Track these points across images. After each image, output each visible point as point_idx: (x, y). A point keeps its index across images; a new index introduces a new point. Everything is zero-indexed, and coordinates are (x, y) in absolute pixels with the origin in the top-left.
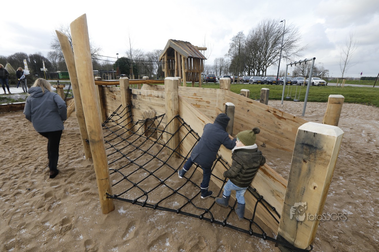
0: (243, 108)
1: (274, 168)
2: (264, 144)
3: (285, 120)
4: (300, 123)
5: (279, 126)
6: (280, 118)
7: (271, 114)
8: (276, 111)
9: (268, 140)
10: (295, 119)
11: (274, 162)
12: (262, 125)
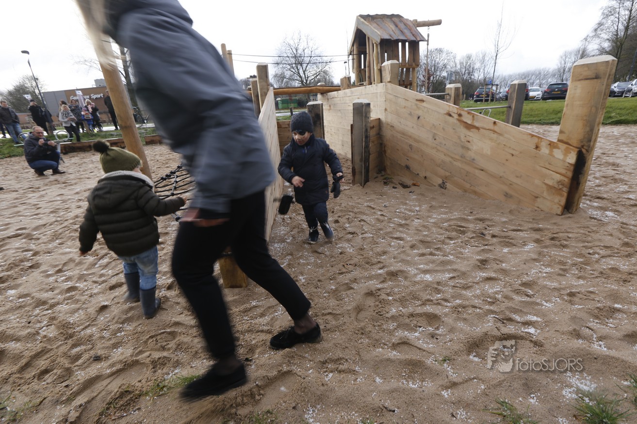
0: (410, 114)
1: (410, 213)
2: (443, 183)
3: (477, 131)
4: (506, 135)
5: (468, 145)
6: (469, 127)
7: (453, 120)
8: (463, 113)
9: (450, 174)
10: (496, 128)
11: (424, 207)
12: (441, 143)
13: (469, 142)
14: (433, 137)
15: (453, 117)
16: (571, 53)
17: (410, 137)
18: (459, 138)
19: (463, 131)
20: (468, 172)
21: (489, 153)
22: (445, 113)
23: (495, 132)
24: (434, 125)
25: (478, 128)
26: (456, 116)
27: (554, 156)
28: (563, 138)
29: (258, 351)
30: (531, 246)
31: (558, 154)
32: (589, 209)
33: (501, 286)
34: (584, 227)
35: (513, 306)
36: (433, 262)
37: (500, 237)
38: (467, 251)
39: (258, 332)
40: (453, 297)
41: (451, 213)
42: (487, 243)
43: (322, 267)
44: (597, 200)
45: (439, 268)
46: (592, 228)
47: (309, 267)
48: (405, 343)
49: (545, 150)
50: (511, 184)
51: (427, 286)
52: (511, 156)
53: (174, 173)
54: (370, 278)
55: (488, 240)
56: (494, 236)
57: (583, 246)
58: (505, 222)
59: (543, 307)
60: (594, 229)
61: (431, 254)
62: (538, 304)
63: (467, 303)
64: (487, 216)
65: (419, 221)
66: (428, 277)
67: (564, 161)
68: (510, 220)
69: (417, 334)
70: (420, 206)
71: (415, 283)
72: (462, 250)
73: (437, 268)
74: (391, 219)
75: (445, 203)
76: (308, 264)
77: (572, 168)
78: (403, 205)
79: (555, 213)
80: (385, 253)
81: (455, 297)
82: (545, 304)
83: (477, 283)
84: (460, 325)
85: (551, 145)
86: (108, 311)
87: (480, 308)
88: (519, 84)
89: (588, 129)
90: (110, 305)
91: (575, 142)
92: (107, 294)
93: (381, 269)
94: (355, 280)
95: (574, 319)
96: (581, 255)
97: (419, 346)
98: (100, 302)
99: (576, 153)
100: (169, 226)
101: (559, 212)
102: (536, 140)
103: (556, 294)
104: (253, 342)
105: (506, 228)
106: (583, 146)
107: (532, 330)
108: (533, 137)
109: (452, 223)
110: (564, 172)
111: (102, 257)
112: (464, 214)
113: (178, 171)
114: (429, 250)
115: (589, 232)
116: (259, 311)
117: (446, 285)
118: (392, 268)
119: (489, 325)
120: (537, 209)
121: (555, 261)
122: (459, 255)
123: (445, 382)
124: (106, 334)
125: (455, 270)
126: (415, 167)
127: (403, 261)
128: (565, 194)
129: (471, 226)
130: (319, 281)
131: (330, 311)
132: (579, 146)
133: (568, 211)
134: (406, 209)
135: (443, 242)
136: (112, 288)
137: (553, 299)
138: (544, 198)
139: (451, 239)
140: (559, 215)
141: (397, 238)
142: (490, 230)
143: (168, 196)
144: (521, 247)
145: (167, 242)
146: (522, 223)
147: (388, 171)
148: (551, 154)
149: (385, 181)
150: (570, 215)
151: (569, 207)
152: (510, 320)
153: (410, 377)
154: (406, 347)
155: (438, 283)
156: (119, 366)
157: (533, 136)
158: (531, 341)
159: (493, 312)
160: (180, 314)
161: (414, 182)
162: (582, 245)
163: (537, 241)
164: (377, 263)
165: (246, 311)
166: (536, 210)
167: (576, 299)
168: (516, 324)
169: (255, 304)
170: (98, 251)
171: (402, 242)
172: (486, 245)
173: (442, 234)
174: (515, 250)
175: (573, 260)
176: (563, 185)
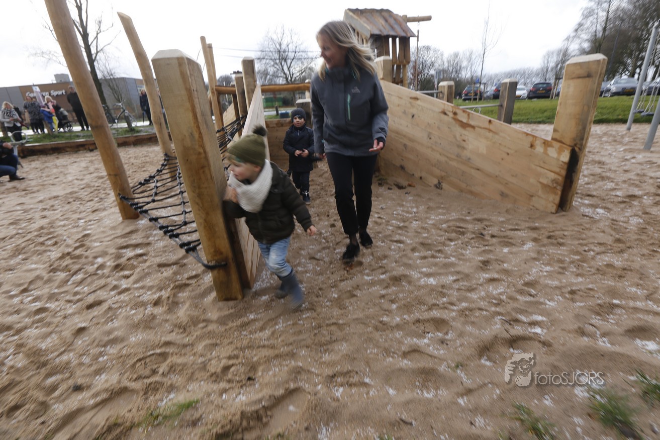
0: (405, 113)
1: (408, 215)
2: (439, 183)
3: (472, 129)
4: (501, 134)
5: (464, 144)
6: (464, 125)
7: (449, 119)
8: (458, 111)
9: (445, 174)
10: (491, 127)
11: (422, 208)
12: (436, 142)
13: (464, 141)
14: (428, 136)
15: (448, 115)
16: (553, 53)
17: (405, 136)
18: (455, 137)
19: (458, 130)
20: (463, 172)
21: (485, 152)
22: (440, 110)
23: (490, 130)
24: (429, 124)
25: (473, 127)
26: (451, 115)
27: (548, 155)
28: (557, 136)
29: (261, 368)
30: (529, 245)
31: (552, 152)
32: (581, 206)
33: (504, 287)
34: (578, 225)
35: (519, 306)
36: (436, 265)
37: (499, 237)
38: (468, 252)
39: (259, 347)
40: (458, 300)
41: (449, 214)
42: (486, 243)
43: (321, 274)
44: (588, 198)
45: (442, 271)
46: (586, 225)
47: (308, 275)
48: (415, 351)
49: (539, 149)
50: (506, 184)
51: (432, 289)
52: (506, 155)
53: (154, 177)
54: (373, 283)
55: (488, 241)
56: (493, 236)
57: (579, 244)
58: (502, 222)
59: (547, 306)
60: (588, 226)
61: (433, 257)
62: (541, 303)
63: (473, 306)
64: (485, 216)
65: (417, 222)
66: (432, 281)
67: (558, 159)
68: (507, 220)
69: (426, 341)
70: (417, 207)
71: (420, 287)
72: (463, 252)
73: (440, 271)
74: (388, 221)
75: (442, 203)
76: (306, 272)
77: (566, 167)
78: (400, 207)
79: (549, 211)
80: (385, 257)
81: (460, 300)
82: (548, 302)
83: (481, 285)
84: (469, 328)
85: (546, 143)
86: (86, 333)
87: (486, 310)
88: (510, 83)
89: (580, 127)
90: (89, 327)
91: (568, 140)
92: (83, 315)
93: (383, 274)
94: (358, 287)
95: (577, 316)
96: (577, 253)
97: (430, 353)
98: (76, 324)
99: (569, 151)
100: (151, 235)
101: (554, 211)
102: (531, 139)
103: (558, 292)
104: (255, 359)
105: (504, 228)
106: (576, 145)
107: (538, 330)
108: (528, 136)
109: (451, 224)
110: (558, 170)
111: (75, 273)
112: (462, 215)
113: (158, 175)
114: (430, 252)
115: (583, 229)
116: (258, 325)
117: (451, 288)
118: (395, 273)
119: (497, 327)
120: (531, 207)
121: (554, 259)
122: (461, 257)
123: (460, 389)
124: (86, 360)
125: (458, 273)
126: (410, 167)
127: (405, 265)
128: (559, 193)
129: (470, 226)
130: (320, 289)
131: (334, 321)
132: (572, 144)
133: (562, 208)
134: (403, 211)
135: (444, 244)
136: (90, 307)
137: (556, 298)
138: (539, 197)
139: (451, 240)
140: (553, 213)
141: (397, 242)
142: (489, 230)
143: (148, 203)
144: (521, 247)
145: (150, 254)
146: (519, 222)
147: (383, 172)
148: (545, 153)
149: (380, 182)
150: (564, 213)
151: (563, 205)
152: (517, 321)
153: (424, 387)
154: (416, 355)
155: (443, 287)
156: (105, 396)
157: (527, 134)
158: (540, 341)
159: (499, 314)
160: (170, 333)
161: (410, 183)
162: (577, 243)
163: (535, 240)
164: (378, 268)
165: (244, 325)
166: (531, 209)
167: (577, 297)
168: (523, 324)
169: (253, 317)
170: (70, 266)
171: (402, 245)
172: (486, 245)
173: (442, 236)
174: (514, 249)
175: (570, 258)
176: (557, 183)
